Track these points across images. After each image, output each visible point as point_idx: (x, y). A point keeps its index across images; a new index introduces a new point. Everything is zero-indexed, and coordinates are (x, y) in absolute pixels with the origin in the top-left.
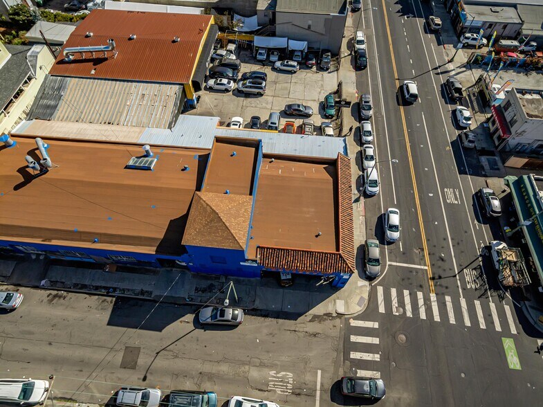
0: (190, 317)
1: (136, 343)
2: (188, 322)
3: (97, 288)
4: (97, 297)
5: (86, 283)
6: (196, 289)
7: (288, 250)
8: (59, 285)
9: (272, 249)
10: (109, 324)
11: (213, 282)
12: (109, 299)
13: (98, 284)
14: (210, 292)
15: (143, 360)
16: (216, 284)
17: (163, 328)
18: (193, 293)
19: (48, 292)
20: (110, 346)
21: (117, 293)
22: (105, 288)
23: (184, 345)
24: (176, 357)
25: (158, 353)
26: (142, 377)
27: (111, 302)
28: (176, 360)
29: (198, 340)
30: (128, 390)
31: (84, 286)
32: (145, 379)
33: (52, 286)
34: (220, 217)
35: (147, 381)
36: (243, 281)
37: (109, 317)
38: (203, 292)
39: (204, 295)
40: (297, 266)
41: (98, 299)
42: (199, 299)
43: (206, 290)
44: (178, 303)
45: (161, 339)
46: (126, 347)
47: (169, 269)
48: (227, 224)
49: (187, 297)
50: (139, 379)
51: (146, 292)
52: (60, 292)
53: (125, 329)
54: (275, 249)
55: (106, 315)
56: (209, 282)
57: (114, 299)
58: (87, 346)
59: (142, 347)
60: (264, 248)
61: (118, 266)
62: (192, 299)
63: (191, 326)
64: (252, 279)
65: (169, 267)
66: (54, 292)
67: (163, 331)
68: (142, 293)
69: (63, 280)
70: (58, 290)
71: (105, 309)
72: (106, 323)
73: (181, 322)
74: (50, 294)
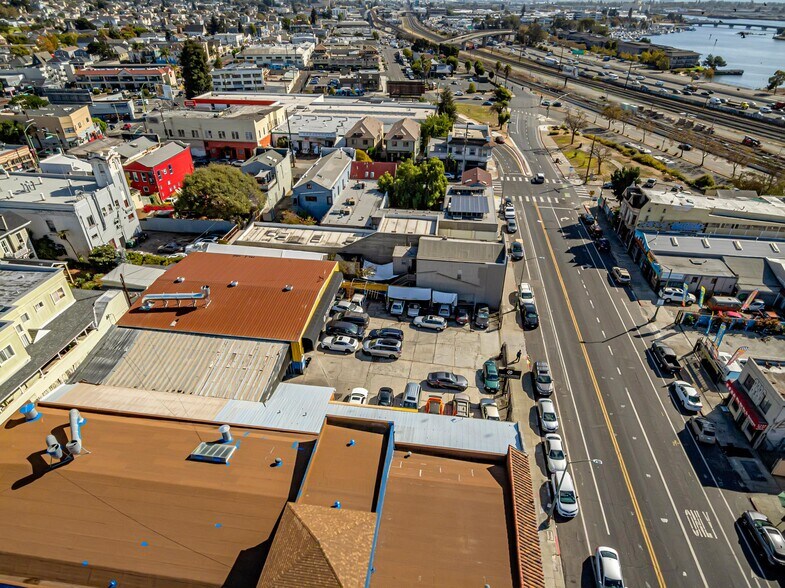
34: (321, 550)
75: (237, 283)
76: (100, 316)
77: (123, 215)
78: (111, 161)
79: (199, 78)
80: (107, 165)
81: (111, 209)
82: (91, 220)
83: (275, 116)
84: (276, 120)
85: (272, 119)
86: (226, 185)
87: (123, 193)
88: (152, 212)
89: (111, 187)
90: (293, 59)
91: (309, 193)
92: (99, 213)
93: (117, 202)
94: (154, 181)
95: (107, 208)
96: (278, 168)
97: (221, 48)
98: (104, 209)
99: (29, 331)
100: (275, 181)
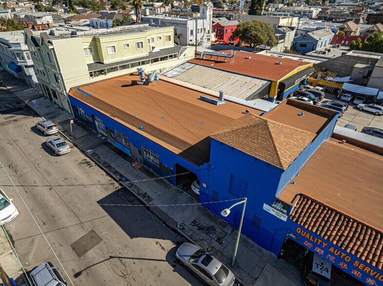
0: (169, 245)
1: (103, 232)
2: (163, 248)
3: (116, 173)
4: (110, 178)
5: (113, 165)
6: (194, 222)
7: (349, 218)
8: (96, 157)
9: (321, 205)
10: (99, 202)
11: (216, 226)
12: (117, 185)
13: (119, 171)
14: (207, 234)
15: (93, 254)
16: (218, 230)
17: (137, 237)
18: (188, 223)
19: (86, 158)
20: (82, 221)
21: (126, 184)
22: (122, 176)
23: (141, 270)
24: (124, 276)
25: (111, 257)
26: (77, 271)
27: (116, 188)
28: (122, 280)
29: (159, 276)
30: (51, 269)
31: (109, 167)
32: (77, 275)
33: (92, 155)
34: (267, 125)
35: (76, 280)
36: (252, 246)
37: (104, 197)
38: (199, 228)
39: (198, 232)
40: (357, 252)
41: (110, 180)
42: (191, 233)
43: (203, 229)
44: (167, 223)
45: (126, 246)
46: (93, 231)
47: (181, 190)
48: (274, 136)
49: (179, 223)
50: (73, 270)
51: (149, 197)
52: (92, 162)
53: (106, 214)
54: (325, 207)
55: (103, 195)
56: (212, 224)
57: (120, 187)
58: (68, 207)
59: (104, 240)
60: (308, 199)
61: (143, 167)
62: (183, 229)
63: (163, 255)
64: (264, 250)
65: (181, 189)
66: (88, 160)
67: (135, 239)
68: (144, 195)
69: (101, 156)
70: (92, 160)
71: (107, 190)
72: (99, 200)
73: (157, 243)
74: (86, 160)
75: (250, 57)
76: (181, 53)
77: (205, 37)
78: (209, 7)
79: (257, 9)
80: (207, 8)
81: (201, 31)
82: (192, 32)
83: (292, 20)
84: (291, 23)
85: (290, 22)
86: (259, 27)
87: (209, 26)
88: (218, 42)
89: (205, 20)
90: (307, 13)
91: (303, 42)
92: (196, 30)
93: (205, 29)
94: (223, 34)
95: (200, 30)
96: (287, 34)
97: (270, 9)
98: (199, 29)
99: (152, 47)
100: (283, 40)
